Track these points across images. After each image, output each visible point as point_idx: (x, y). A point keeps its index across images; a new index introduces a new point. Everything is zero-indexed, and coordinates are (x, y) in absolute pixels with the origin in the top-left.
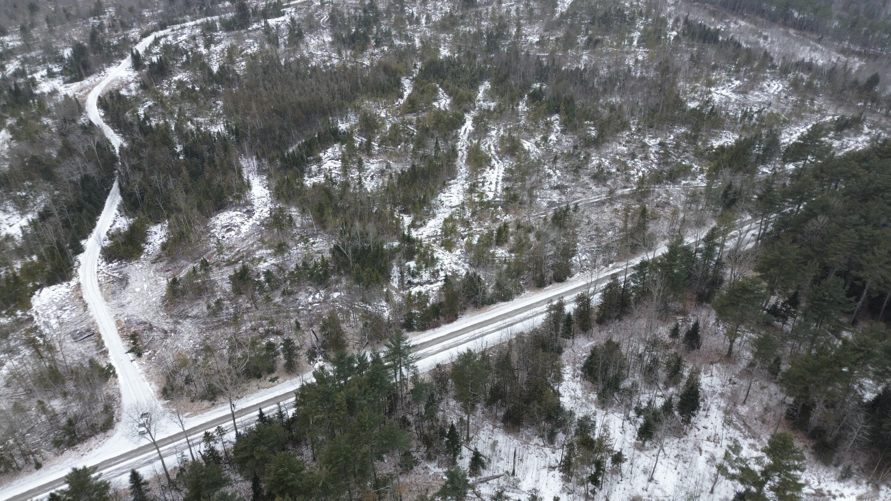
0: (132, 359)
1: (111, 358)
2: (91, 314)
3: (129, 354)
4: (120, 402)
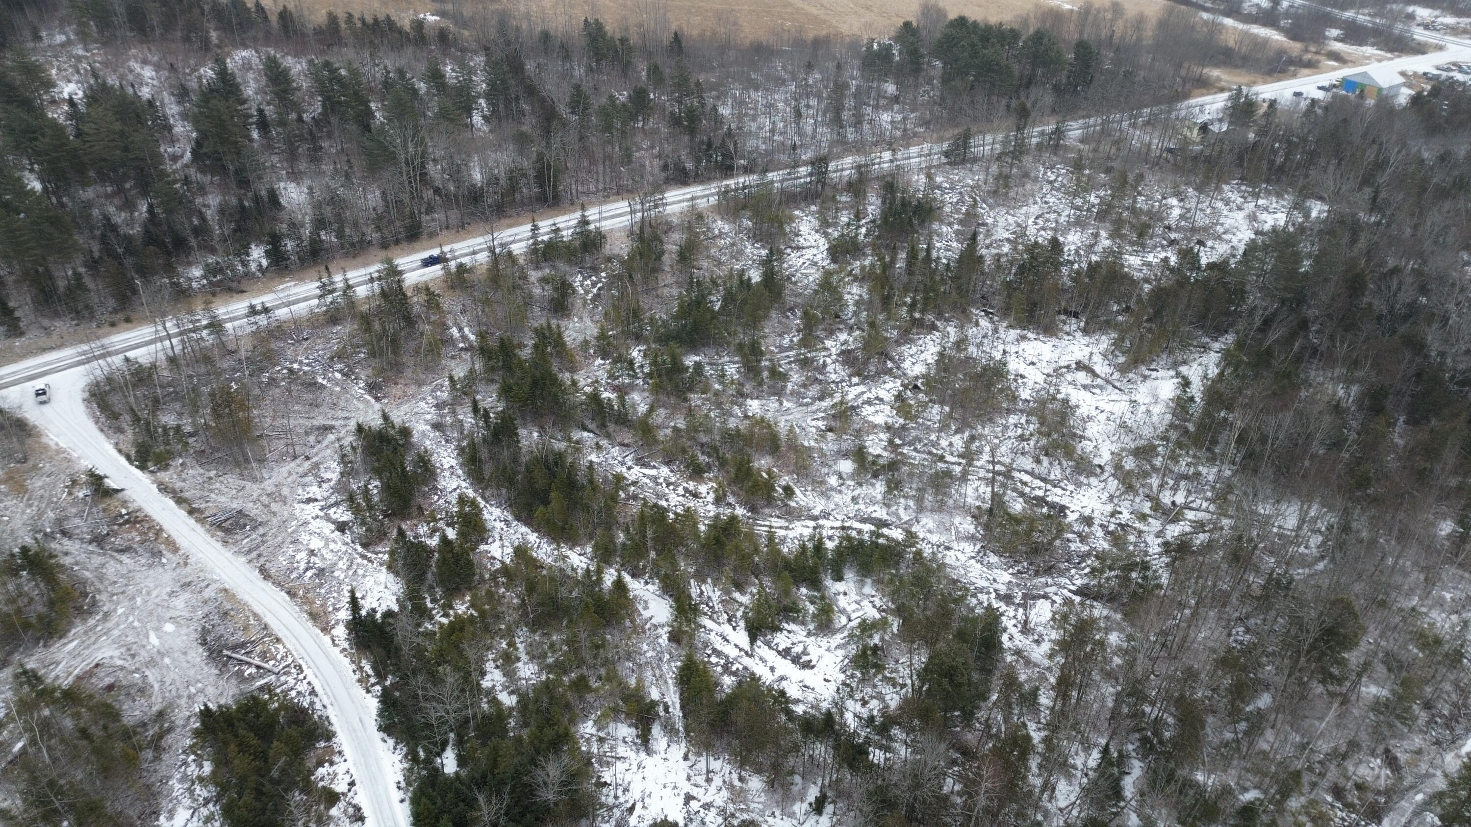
0: (110, 479)
1: (148, 481)
3: (117, 487)
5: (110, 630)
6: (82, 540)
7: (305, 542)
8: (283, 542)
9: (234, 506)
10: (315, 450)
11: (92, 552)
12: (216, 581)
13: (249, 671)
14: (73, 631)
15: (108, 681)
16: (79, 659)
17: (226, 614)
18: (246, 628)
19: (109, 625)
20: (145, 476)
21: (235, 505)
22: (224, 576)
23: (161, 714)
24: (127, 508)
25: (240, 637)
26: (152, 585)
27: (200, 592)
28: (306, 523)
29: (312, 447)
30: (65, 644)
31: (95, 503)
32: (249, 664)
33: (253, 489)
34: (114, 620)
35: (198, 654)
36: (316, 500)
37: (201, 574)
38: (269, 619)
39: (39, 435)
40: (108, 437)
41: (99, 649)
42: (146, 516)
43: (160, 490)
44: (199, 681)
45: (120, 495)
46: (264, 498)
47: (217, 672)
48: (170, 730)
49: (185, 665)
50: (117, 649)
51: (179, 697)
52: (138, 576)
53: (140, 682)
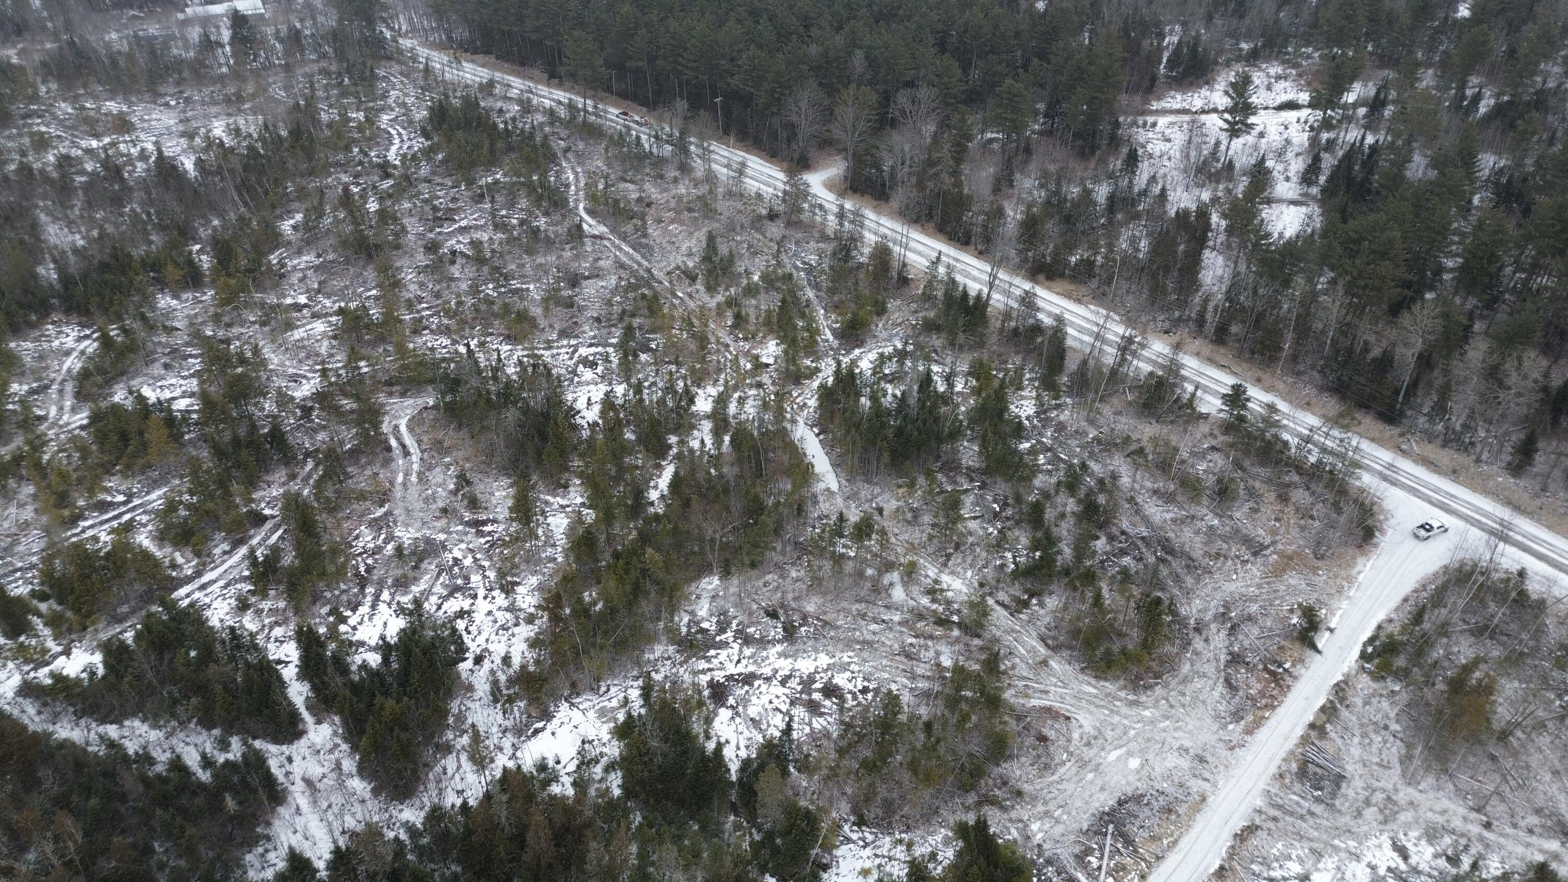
0: (1327, 633)
1: (1345, 669)
2: (1259, 803)
3: (1320, 646)
4: (1415, 591)
5: (1118, 713)
6: (1231, 645)
7: (1321, 866)
8: (1311, 840)
9: (1349, 768)
10: (1509, 830)
11: (1218, 661)
12: (1215, 785)
13: (1093, 861)
14: (1107, 684)
15: (1051, 734)
16: (1073, 701)
17: (1170, 811)
18: (1155, 838)
19: (1124, 710)
20: (1353, 664)
21: (1351, 768)
22: (1223, 793)
23: (1019, 793)
24: (1293, 665)
25: (1140, 836)
26: (1190, 727)
27: (1195, 776)
28: (1358, 858)
29: (1515, 826)
30: (1090, 684)
31: (1288, 636)
32: (1101, 858)
33: (1392, 778)
34: (1133, 712)
35: (1106, 801)
36: (1405, 858)
37: (1222, 768)
38: (1172, 859)
39: (1365, 554)
40: (1396, 610)
41: (1091, 713)
42: (1289, 687)
43: (1337, 685)
44: (1069, 814)
45: (1309, 653)
46: (1379, 797)
47: (1085, 828)
48: (1004, 809)
49: (1087, 793)
50: (1094, 728)
51: (1045, 803)
52: (1200, 710)
53: (1057, 760)
